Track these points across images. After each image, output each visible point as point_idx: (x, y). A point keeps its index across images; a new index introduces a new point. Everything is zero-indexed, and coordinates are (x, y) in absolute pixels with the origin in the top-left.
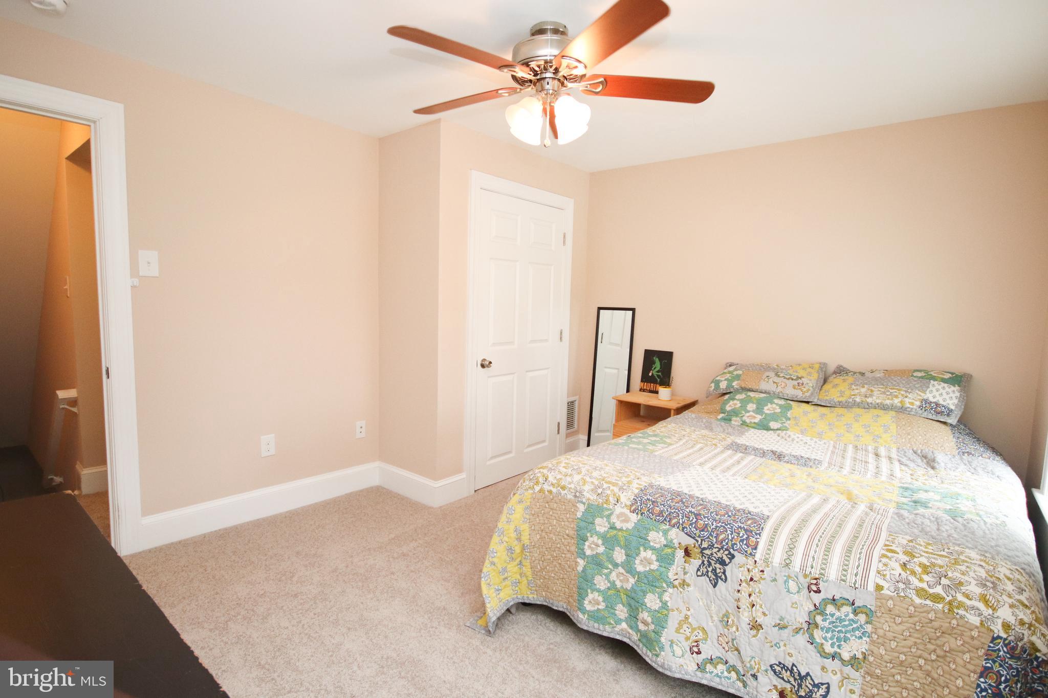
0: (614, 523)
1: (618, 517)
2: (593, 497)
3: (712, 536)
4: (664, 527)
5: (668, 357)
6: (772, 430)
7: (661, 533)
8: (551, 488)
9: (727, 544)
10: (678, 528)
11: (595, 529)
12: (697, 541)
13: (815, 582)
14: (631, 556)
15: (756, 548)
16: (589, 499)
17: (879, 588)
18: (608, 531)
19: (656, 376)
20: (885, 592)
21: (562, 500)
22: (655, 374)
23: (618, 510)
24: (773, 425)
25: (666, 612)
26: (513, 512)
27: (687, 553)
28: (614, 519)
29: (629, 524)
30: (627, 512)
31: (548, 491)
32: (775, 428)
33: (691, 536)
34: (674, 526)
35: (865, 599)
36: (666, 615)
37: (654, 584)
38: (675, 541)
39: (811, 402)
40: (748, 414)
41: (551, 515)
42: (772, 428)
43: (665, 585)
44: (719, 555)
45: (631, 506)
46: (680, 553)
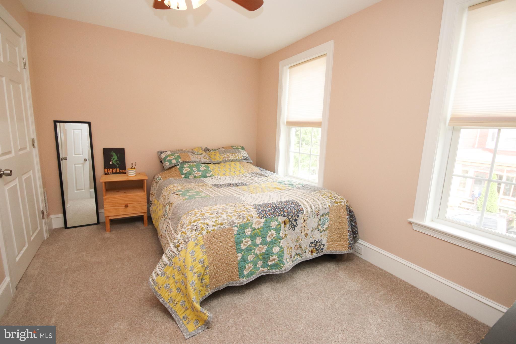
0: (254, 227)
1: (255, 224)
2: (240, 221)
3: (291, 213)
4: (276, 218)
5: (121, 152)
6: (208, 177)
7: (275, 221)
8: (214, 228)
9: (296, 213)
10: (280, 216)
11: (246, 235)
12: (287, 217)
13: (318, 212)
14: (263, 238)
15: (303, 210)
16: (239, 223)
17: (329, 206)
18: (252, 233)
19: (115, 164)
20: (330, 206)
21: (223, 230)
22: (114, 162)
23: (255, 221)
24: (208, 175)
25: (283, 250)
26: (194, 253)
27: (285, 223)
28: (254, 226)
29: (261, 224)
30: (259, 219)
31: (212, 230)
32: (209, 176)
33: (285, 217)
34: (278, 216)
35: (327, 211)
36: (283, 251)
37: (275, 243)
38: (281, 221)
39: (212, 163)
40: (195, 173)
41: (218, 242)
42: (208, 176)
43: (279, 240)
44: (295, 218)
45: (259, 216)
46: (283, 224)
